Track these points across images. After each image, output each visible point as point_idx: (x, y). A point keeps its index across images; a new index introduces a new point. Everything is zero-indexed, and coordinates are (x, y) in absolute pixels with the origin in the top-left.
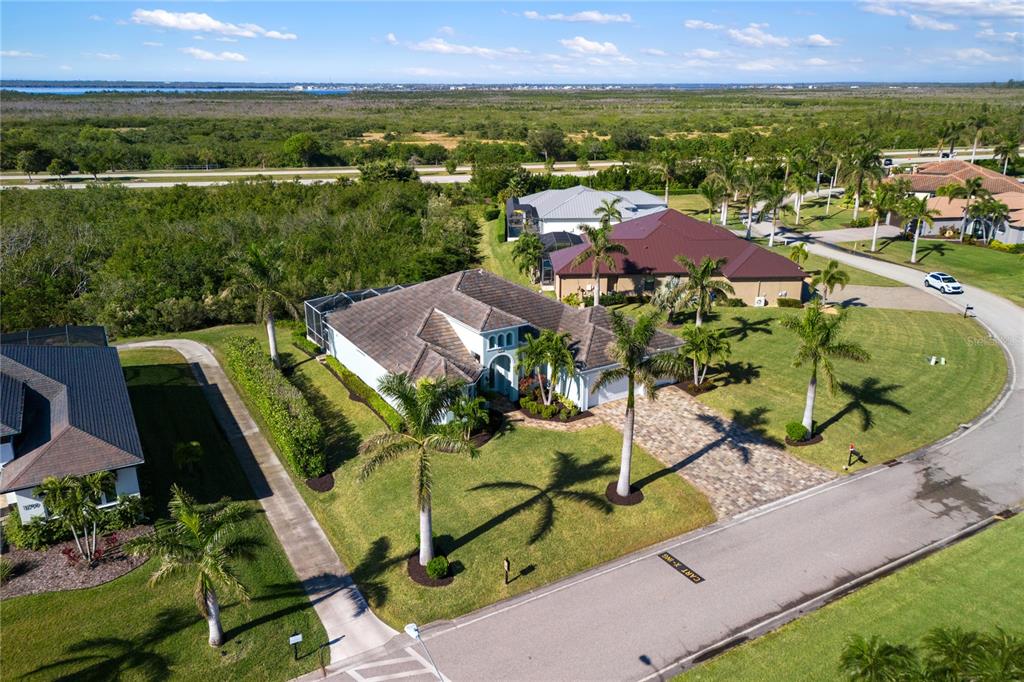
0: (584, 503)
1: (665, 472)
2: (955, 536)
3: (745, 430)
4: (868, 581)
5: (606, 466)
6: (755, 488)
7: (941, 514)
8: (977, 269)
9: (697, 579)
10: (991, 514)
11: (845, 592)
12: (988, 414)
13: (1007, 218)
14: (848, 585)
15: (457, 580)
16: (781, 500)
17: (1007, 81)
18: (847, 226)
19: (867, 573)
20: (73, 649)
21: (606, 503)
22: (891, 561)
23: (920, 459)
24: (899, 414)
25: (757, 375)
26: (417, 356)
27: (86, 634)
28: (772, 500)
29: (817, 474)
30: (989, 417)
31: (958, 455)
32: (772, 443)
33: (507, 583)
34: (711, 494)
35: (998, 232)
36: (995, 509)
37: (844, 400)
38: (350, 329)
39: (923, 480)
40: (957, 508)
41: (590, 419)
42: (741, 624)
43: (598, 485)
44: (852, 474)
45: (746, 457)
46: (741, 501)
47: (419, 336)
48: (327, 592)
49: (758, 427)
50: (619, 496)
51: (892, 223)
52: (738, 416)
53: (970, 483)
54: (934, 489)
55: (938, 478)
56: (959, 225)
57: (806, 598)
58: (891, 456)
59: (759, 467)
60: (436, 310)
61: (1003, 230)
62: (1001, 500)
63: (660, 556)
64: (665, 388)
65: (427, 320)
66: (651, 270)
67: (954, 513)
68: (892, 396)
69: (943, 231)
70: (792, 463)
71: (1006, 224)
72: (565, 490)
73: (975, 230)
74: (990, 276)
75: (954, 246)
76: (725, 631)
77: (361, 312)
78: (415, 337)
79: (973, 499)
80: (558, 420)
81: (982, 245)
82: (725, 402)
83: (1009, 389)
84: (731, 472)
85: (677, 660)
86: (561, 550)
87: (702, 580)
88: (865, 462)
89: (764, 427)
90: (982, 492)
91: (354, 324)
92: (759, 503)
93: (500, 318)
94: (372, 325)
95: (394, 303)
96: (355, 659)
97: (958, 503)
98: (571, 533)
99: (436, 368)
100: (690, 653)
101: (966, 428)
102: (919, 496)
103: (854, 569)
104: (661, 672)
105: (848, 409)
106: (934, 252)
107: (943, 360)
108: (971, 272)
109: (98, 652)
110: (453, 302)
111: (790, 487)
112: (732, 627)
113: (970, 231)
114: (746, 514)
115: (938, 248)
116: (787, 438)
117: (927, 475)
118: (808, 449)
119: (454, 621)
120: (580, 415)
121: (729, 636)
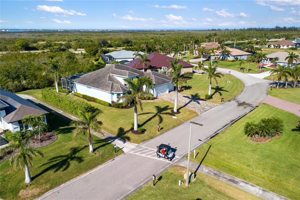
0: (167, 115)
1: (182, 107)
2: (249, 111)
3: (195, 98)
4: (237, 121)
5: (168, 108)
6: (203, 108)
7: (244, 108)
8: (226, 65)
9: (202, 125)
10: (254, 107)
11: (233, 123)
12: (243, 91)
13: (230, 54)
14: (233, 122)
15: (146, 132)
16: (210, 110)
17: (212, 29)
18: (193, 59)
19: (236, 119)
20: (50, 160)
21: (173, 114)
22: (239, 117)
23: (235, 100)
24: (226, 92)
25: (191, 88)
26: (111, 85)
27: (52, 156)
28: (208, 110)
29: (215, 104)
30: (244, 91)
31: (242, 98)
32: (202, 100)
33: (158, 131)
34: (195, 110)
35: (228, 58)
36: (255, 106)
37: (214, 91)
38: (83, 82)
39: (238, 103)
40: (247, 107)
41: (158, 99)
42: (216, 131)
43: (169, 111)
44: (223, 104)
45: (199, 103)
46: (202, 111)
47: (108, 80)
48: (113, 140)
49: (198, 97)
50: (175, 112)
51: (203, 58)
52: (192, 95)
53: (247, 102)
54: (240, 104)
55: (240, 102)
56: (219, 56)
57: (226, 125)
58: (229, 100)
59: (202, 104)
60: (110, 74)
61: (229, 56)
62: (255, 105)
63: (190, 122)
64: (172, 92)
65: (109, 77)
66: (155, 67)
67: (247, 108)
68: (223, 89)
69: (216, 58)
70: (208, 102)
71: (230, 55)
72: (161, 113)
73: (223, 58)
74: (229, 67)
75: (219, 61)
76: (213, 133)
77: (85, 78)
78: (107, 81)
79: (249, 105)
80: (150, 100)
81: (225, 61)
82: (188, 93)
83: (245, 86)
84: (197, 106)
85: (206, 139)
86: (167, 124)
87: (203, 125)
88: (224, 101)
89: (199, 97)
90: (250, 104)
91: (84, 81)
92: (206, 111)
93: (132, 74)
94: (90, 80)
95: (95, 74)
96: (131, 150)
97: (247, 106)
98: (168, 121)
99: (118, 87)
100: (208, 137)
101: (241, 94)
102: (238, 106)
103: (233, 119)
104: (204, 141)
105: (215, 92)
106: (215, 63)
107: (230, 82)
108: (225, 66)
109: (59, 159)
110: (116, 71)
111: (211, 108)
112: (215, 132)
113: (221, 58)
114: (204, 113)
115: (216, 62)
116: (205, 98)
117: (238, 102)
118: (211, 100)
119: (150, 140)
120: (155, 98)
121: (215, 133)
